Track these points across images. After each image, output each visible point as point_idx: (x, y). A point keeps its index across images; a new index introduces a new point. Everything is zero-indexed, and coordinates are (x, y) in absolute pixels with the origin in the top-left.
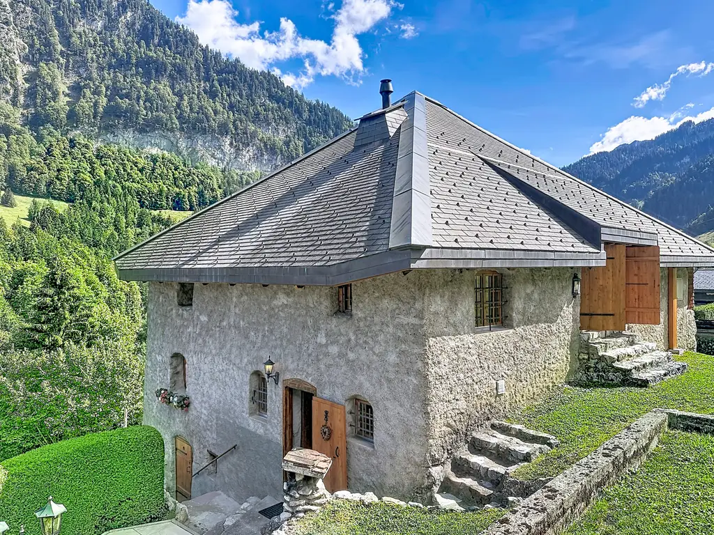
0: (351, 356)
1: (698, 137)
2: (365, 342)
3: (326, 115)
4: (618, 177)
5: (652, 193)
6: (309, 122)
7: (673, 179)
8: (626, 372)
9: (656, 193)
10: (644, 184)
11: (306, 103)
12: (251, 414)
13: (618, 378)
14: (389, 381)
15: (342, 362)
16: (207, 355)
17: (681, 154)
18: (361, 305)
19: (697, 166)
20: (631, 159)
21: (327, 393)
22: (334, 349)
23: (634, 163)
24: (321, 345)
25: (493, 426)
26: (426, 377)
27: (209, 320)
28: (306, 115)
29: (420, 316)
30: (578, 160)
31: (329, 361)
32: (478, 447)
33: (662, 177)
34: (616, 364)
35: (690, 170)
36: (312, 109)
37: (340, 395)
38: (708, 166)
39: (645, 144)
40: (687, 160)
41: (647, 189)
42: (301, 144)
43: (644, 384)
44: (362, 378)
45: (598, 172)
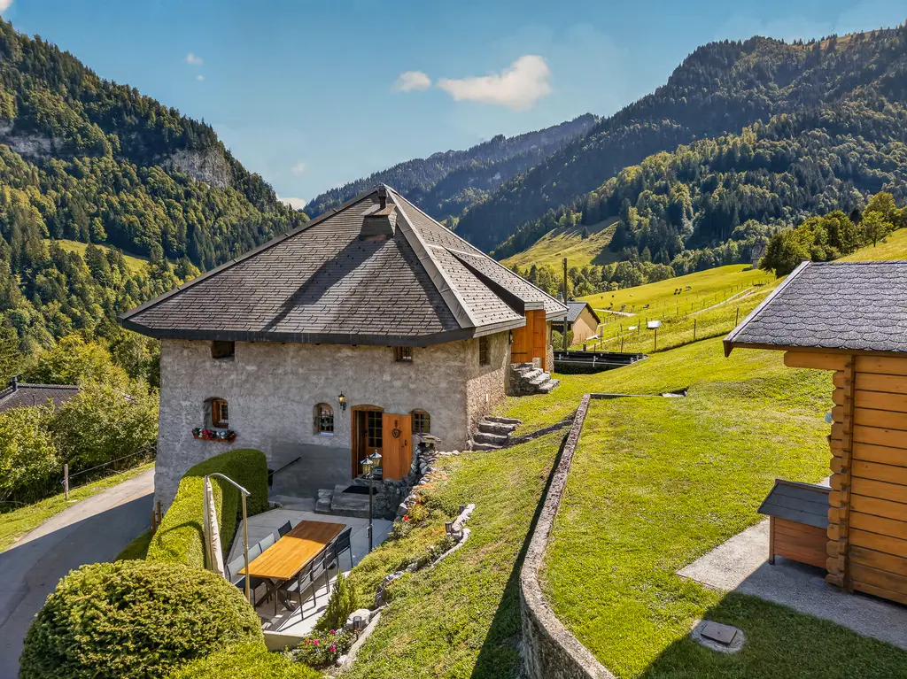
0: (412, 386)
1: (508, 154)
2: (424, 378)
3: (53, 59)
4: (434, 190)
5: (466, 210)
6: (23, 67)
7: (486, 197)
8: (536, 387)
9: (471, 211)
10: (460, 200)
11: (16, 37)
12: (314, 434)
13: (532, 389)
14: (441, 398)
15: (405, 390)
16: (257, 396)
17: (493, 170)
18: (420, 356)
19: (507, 185)
20: (446, 171)
21: (392, 410)
22: (398, 384)
23: (450, 174)
24: (386, 382)
25: (486, 419)
26: (465, 394)
27: (259, 369)
28: (18, 55)
29: (463, 361)
30: (393, 165)
31: (393, 390)
32: (483, 429)
33: (476, 194)
34: (530, 382)
35: (501, 188)
36: (27, 47)
37: (404, 411)
38: (516, 185)
39: (459, 156)
40: (498, 177)
41: (462, 205)
42: (11, 98)
43: (546, 392)
44: (419, 399)
45: (414, 181)
